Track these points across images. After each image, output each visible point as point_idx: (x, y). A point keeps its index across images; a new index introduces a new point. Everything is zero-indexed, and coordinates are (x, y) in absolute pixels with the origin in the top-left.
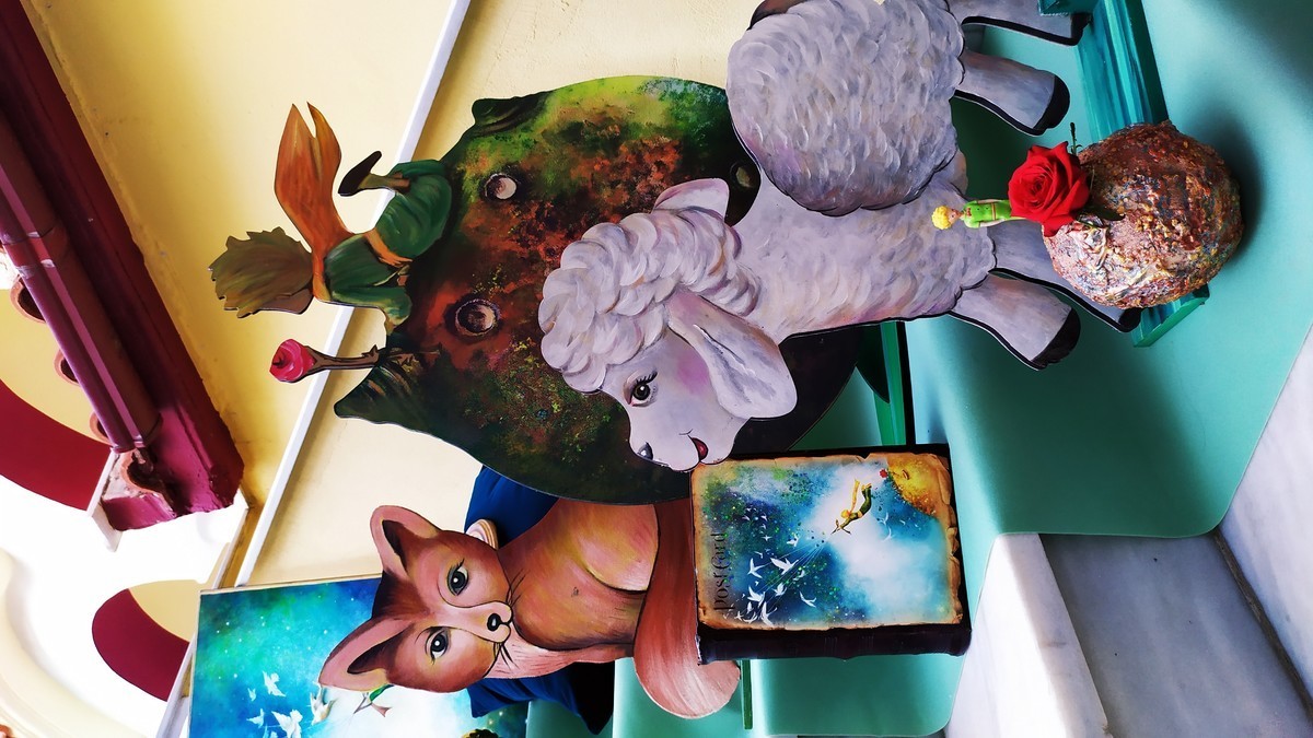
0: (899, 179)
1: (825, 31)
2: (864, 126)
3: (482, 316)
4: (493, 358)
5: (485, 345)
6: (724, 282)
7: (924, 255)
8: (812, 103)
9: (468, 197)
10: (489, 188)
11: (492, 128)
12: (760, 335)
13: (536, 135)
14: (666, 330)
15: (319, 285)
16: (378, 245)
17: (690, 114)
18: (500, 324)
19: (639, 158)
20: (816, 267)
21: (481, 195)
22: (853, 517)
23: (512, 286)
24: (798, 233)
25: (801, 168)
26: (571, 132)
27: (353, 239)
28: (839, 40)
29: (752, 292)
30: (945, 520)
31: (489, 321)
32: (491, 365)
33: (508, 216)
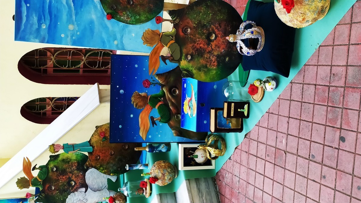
2: (99, 182)
4: (54, 193)
6: (84, 199)
7: (103, 196)
8: (94, 179)
11: (52, 160)
13: (58, 161)
16: (38, 178)
17: (79, 157)
18: (55, 189)
19: (72, 164)
20: (93, 197)
21: (51, 170)
23: (56, 183)
25: (92, 187)
26: (63, 160)
29: (87, 200)
31: (53, 189)
33: (55, 174)
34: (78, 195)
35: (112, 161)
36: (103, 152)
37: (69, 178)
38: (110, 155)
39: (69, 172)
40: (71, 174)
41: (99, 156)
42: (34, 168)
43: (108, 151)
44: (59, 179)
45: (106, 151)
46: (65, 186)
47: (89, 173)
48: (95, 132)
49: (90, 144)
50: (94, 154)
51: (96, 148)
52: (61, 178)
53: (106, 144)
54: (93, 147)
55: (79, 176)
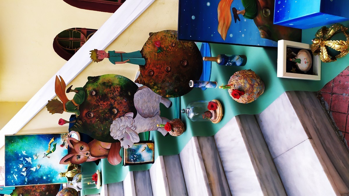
0: (153, 113)
1: (146, 93)
2: (150, 106)
3: (91, 115)
4: (93, 122)
5: (92, 119)
6: (132, 126)
7: (155, 123)
8: (144, 103)
9: (88, 94)
10: (91, 93)
11: (91, 82)
12: (136, 133)
13: (98, 84)
14: (125, 132)
15: (65, 109)
16: (74, 102)
17: (122, 82)
18: (94, 116)
19: (114, 89)
20: (143, 124)
21: (90, 94)
22: (143, 150)
23: (95, 110)
24: (141, 120)
25: (142, 112)
26: (104, 84)
27: (69, 101)
28: (148, 94)
29: (136, 127)
30: (153, 150)
31: (92, 116)
32: (93, 123)
33: (94, 98)
34: (125, 121)
35: (168, 79)
36: (158, 66)
37: (111, 105)
38: (166, 71)
39: (111, 98)
40: (112, 100)
41: (153, 71)
42: (69, 90)
43: (164, 66)
44: (99, 105)
45: (162, 66)
46: (106, 113)
47: (138, 95)
48: (149, 39)
49: (142, 54)
50: (147, 68)
51: (149, 60)
52: (101, 104)
53: (161, 57)
54: (146, 59)
55: (122, 103)
